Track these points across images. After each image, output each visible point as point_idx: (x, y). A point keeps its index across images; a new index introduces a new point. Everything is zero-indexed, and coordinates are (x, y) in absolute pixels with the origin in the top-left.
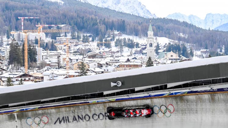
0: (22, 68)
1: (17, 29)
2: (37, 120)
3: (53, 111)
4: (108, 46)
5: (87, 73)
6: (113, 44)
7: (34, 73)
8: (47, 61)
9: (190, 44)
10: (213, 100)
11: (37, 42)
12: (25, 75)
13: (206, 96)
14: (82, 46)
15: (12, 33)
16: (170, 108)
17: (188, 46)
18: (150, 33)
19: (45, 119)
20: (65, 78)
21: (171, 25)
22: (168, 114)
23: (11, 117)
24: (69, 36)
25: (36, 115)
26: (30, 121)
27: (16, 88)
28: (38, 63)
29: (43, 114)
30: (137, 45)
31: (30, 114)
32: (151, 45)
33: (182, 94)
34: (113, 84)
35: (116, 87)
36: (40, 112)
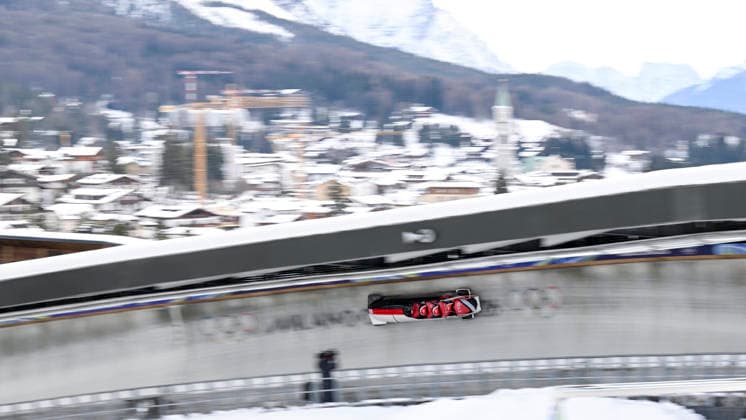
0: (190, 195)
1: (178, 99)
2: (227, 322)
3: (266, 300)
4: (398, 141)
5: (346, 206)
6: (410, 136)
7: (221, 205)
8: (251, 179)
9: (599, 137)
10: (656, 278)
11: (225, 131)
12: (198, 213)
13: (640, 268)
14: (335, 142)
15: (167, 109)
16: (553, 295)
17: (595, 141)
18: (503, 109)
19: (246, 321)
20: (297, 220)
21: (553, 90)
22: (546, 310)
23: (165, 317)
24: (305, 117)
25: (226, 312)
26: (209, 325)
27: (177, 244)
28: (230, 182)
29: (241, 310)
30: (468, 140)
31: (209, 308)
32: (504, 139)
33: (580, 261)
34: (411, 237)
35: (417, 245)
36: (234, 303)
